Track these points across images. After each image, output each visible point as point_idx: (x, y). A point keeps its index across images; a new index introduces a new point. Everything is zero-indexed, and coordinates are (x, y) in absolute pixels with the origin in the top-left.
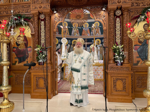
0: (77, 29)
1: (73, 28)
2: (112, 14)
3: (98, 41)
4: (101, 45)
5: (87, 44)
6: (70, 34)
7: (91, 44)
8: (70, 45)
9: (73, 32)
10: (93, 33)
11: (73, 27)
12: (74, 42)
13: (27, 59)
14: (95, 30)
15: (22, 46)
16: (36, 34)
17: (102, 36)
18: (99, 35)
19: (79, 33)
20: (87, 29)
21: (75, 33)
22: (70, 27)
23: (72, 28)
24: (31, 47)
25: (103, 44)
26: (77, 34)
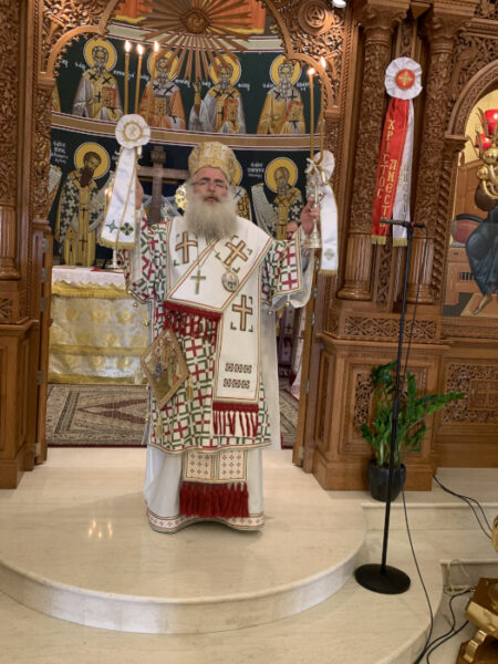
1: (83, 67)
2: (382, 37)
5: (164, 179)
8: (59, 174)
12: (88, 156)
18: (235, 134)
19: (118, 106)
20: (169, 90)
21: (98, 105)
25: (254, 189)
26: (109, 111)
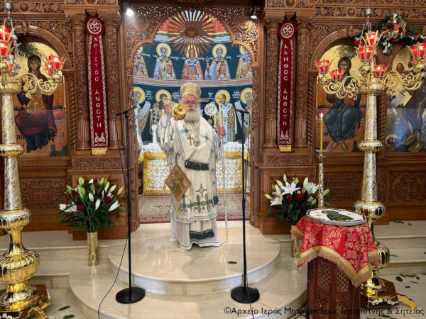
0: (167, 62)
2: (274, 30)
3: (224, 96)
4: (231, 105)
6: (151, 74)
7: (207, 103)
8: (150, 105)
9: (157, 69)
10: (211, 74)
11: (157, 54)
12: (162, 96)
13: (53, 140)
14: (215, 67)
15: (37, 103)
16: (81, 73)
17: (233, 83)
18: (225, 79)
19: (173, 72)
20: (195, 63)
21: (164, 73)
22: (149, 55)
23: (155, 59)
24: (61, 107)
25: (236, 103)
26: (170, 75)
